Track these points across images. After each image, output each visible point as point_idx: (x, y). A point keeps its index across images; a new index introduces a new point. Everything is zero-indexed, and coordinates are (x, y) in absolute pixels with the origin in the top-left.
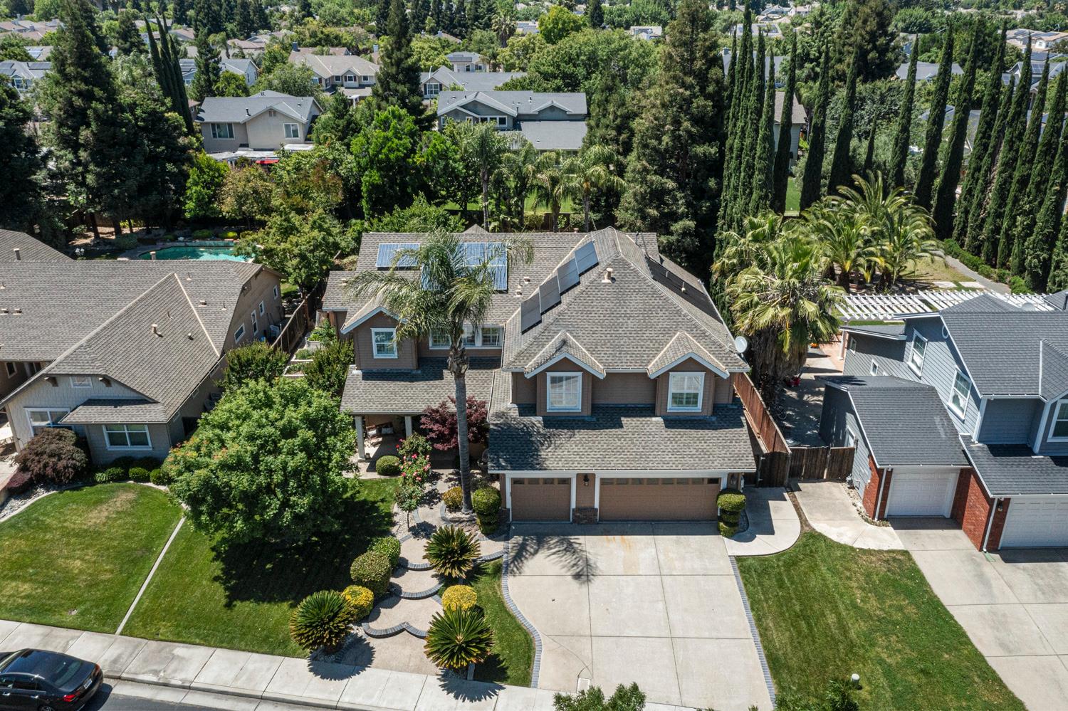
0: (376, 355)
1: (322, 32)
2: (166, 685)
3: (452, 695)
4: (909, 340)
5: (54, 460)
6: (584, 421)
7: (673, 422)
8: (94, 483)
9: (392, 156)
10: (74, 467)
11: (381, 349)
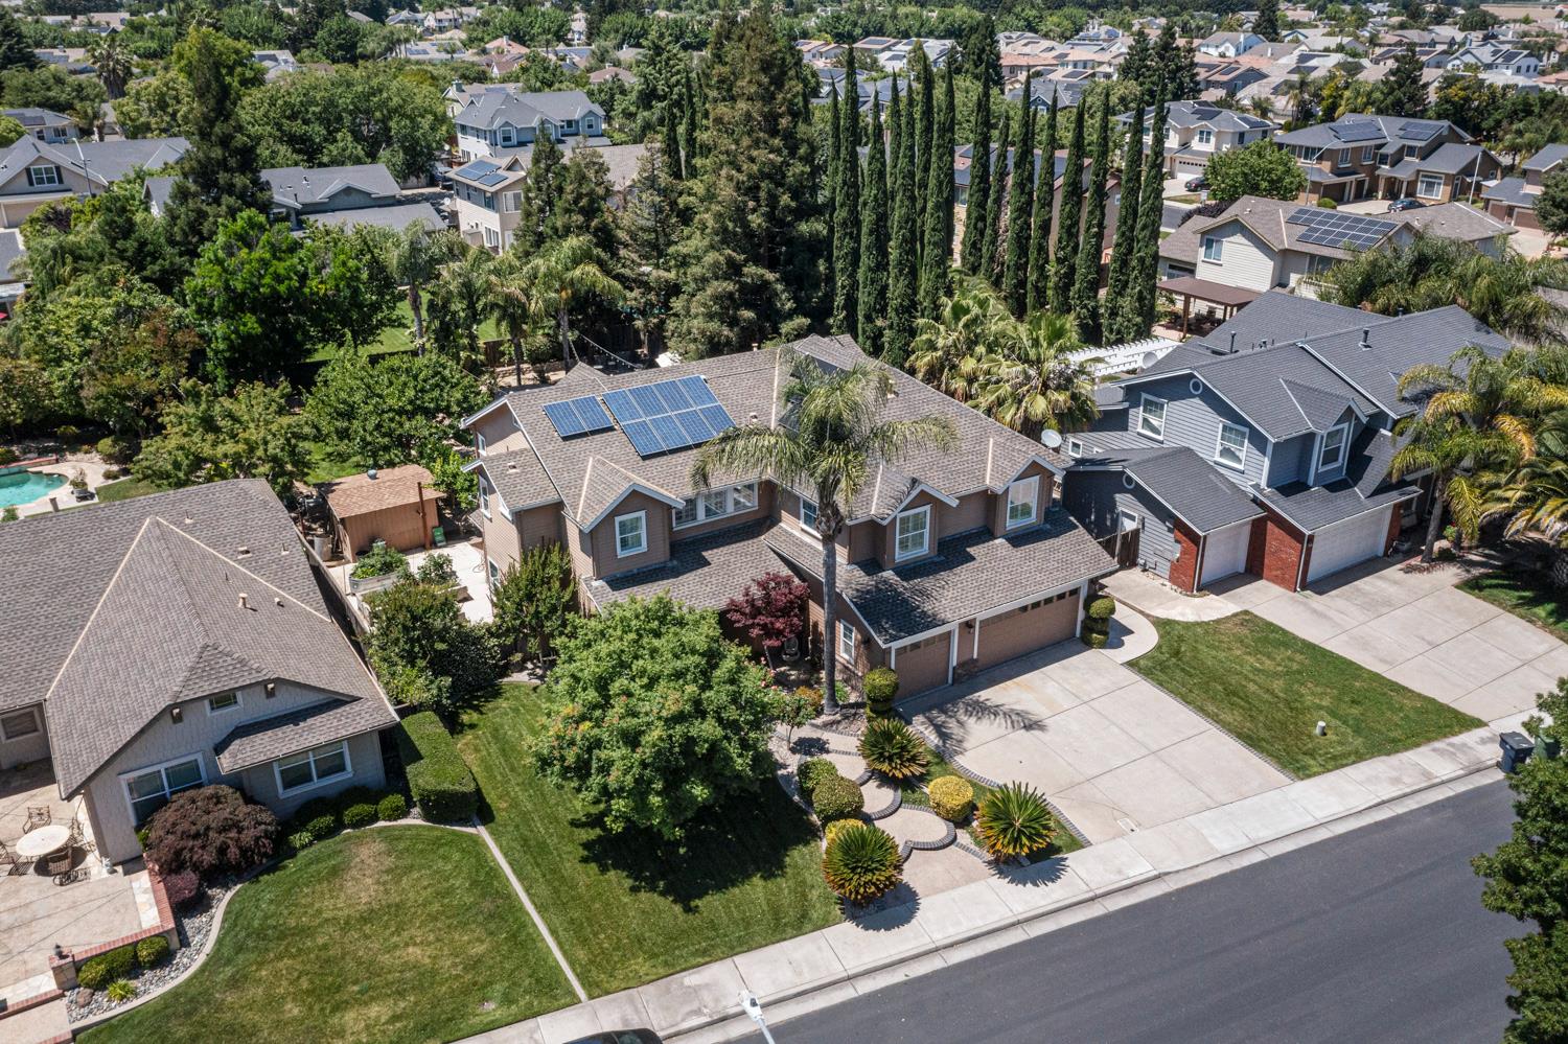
0: (621, 554)
2: (723, 1019)
3: (1029, 885)
4: (1136, 405)
5: (233, 834)
6: (935, 563)
7: (1018, 539)
8: (292, 853)
9: (282, 288)
10: (267, 835)
11: (625, 544)
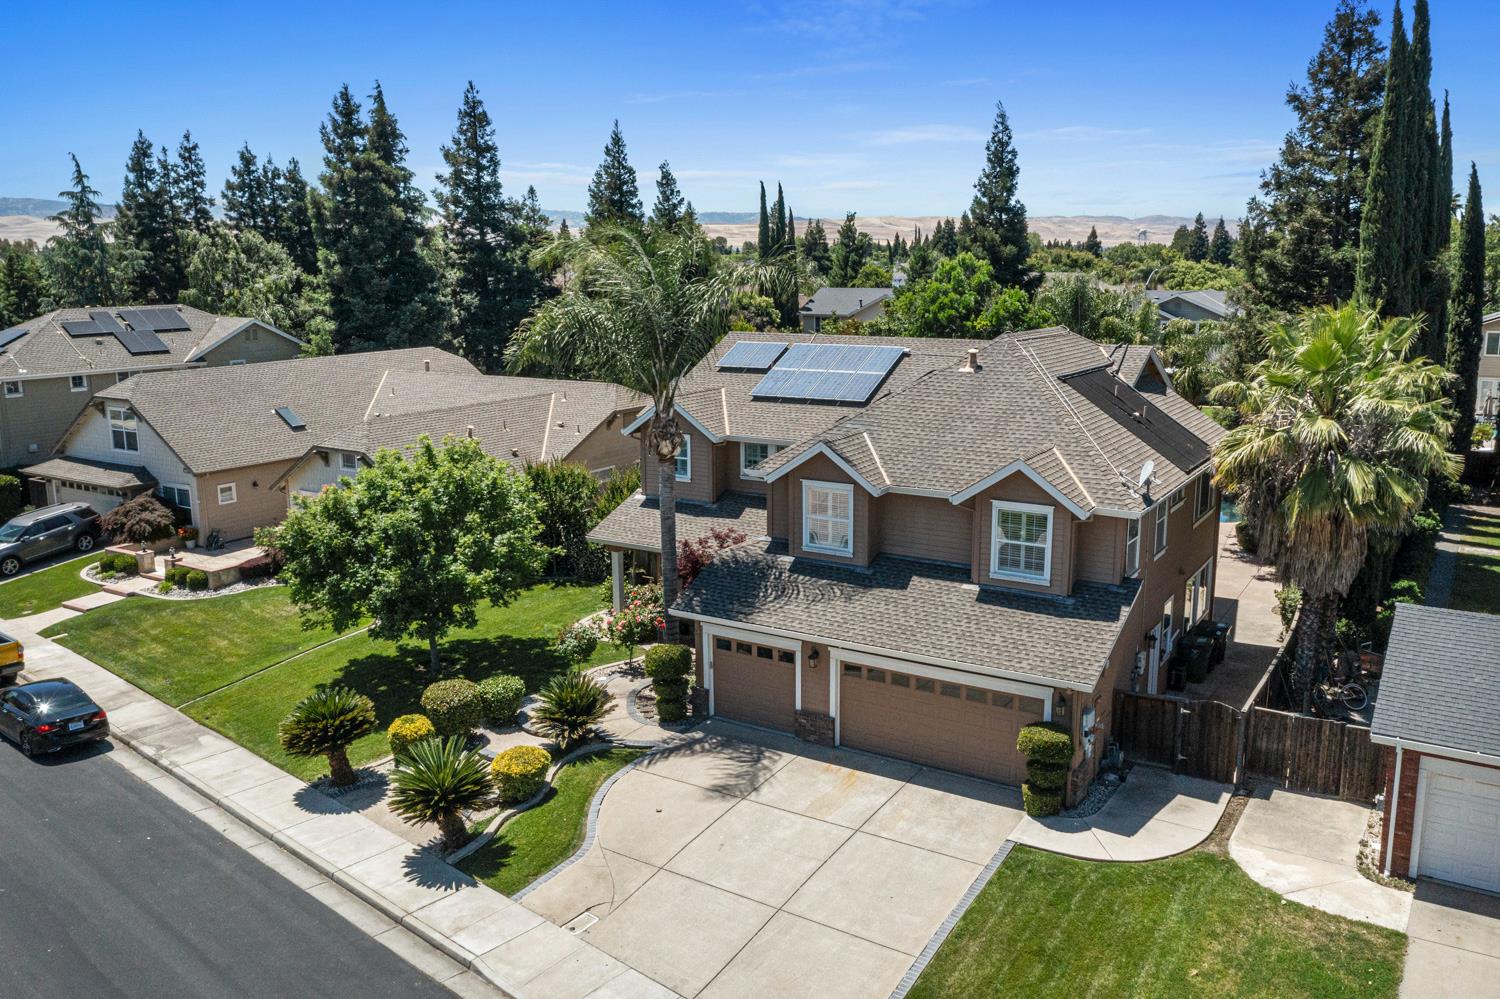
1: (1068, 256)
2: (155, 762)
6: (852, 572)
9: (941, 316)
